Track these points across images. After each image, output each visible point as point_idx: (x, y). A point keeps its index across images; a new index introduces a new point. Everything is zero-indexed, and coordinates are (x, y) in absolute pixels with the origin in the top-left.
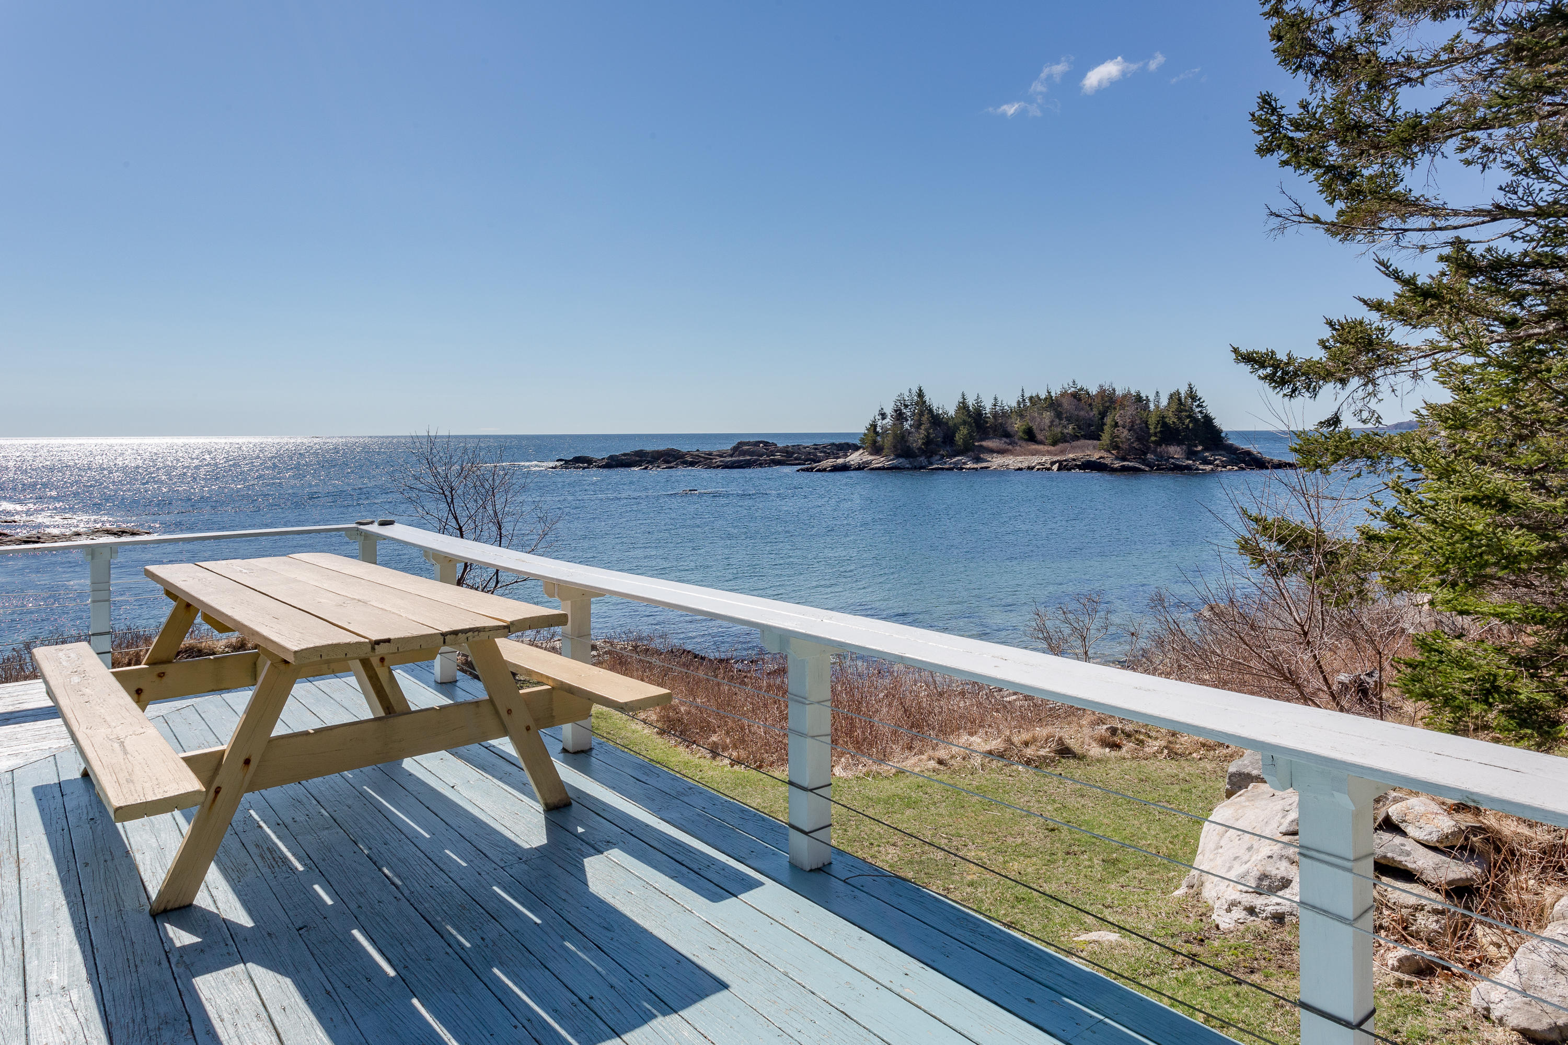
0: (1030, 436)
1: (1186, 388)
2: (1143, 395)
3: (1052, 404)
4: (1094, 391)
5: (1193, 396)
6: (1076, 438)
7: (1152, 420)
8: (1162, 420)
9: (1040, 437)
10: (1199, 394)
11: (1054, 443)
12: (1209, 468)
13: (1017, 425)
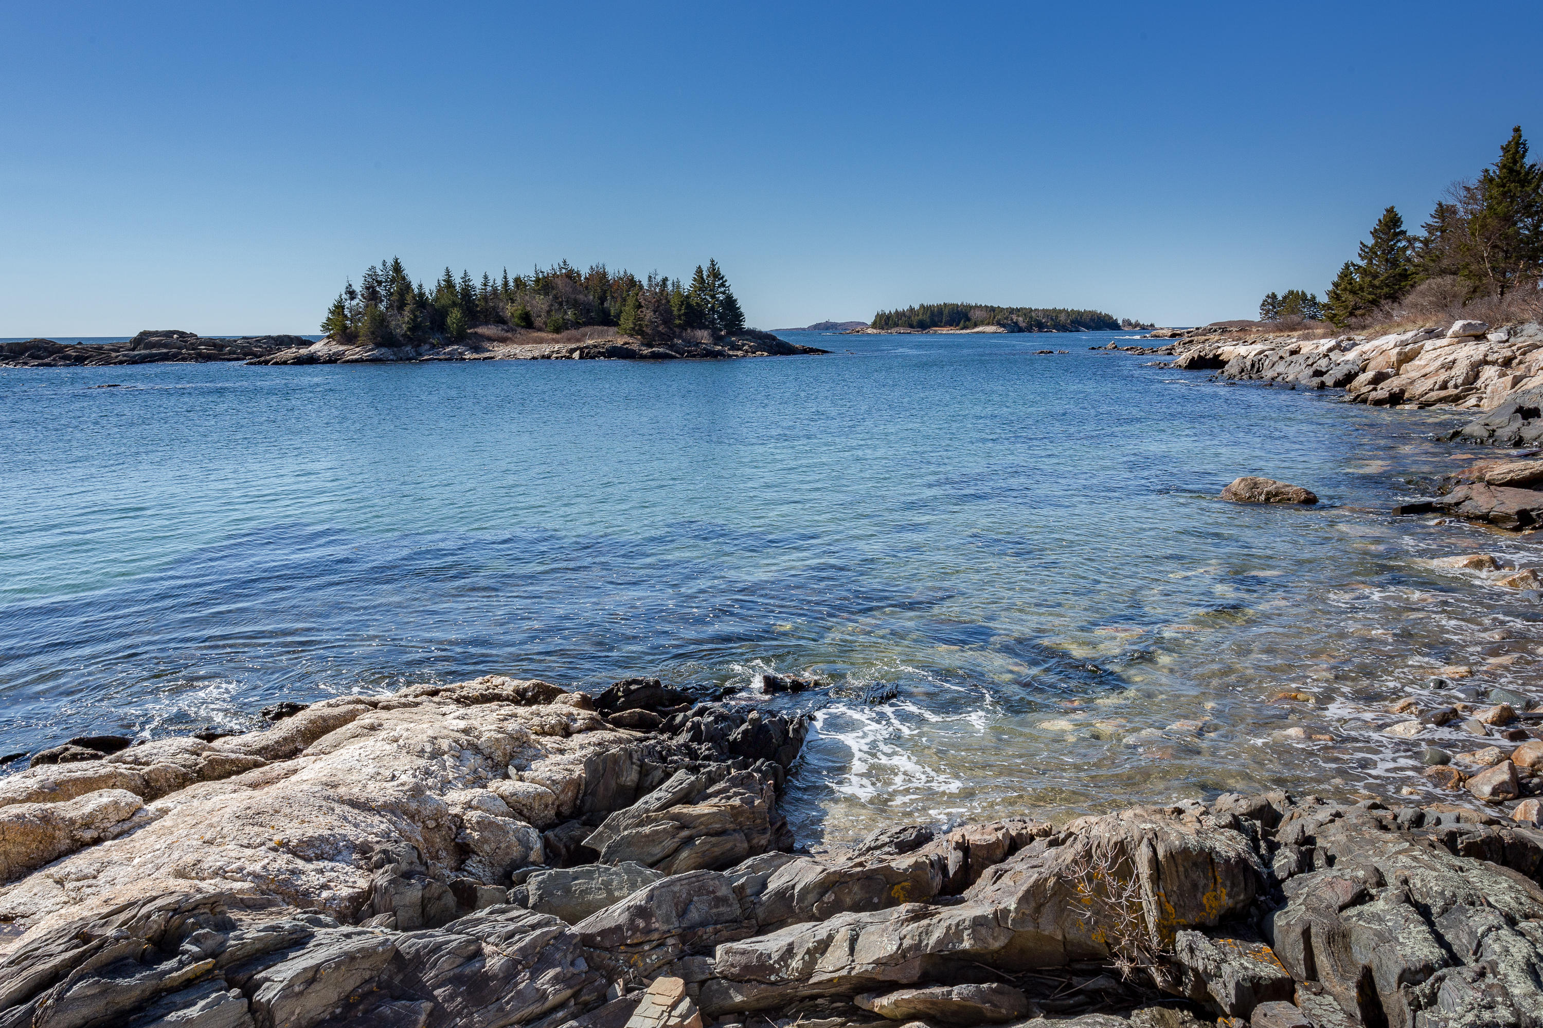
0: (527, 322)
1: (708, 264)
2: (637, 279)
3: (545, 284)
4: (585, 272)
5: (715, 274)
6: (577, 325)
7: (675, 301)
8: (685, 301)
9: (538, 322)
10: (722, 273)
11: (557, 330)
12: (740, 353)
13: (509, 310)
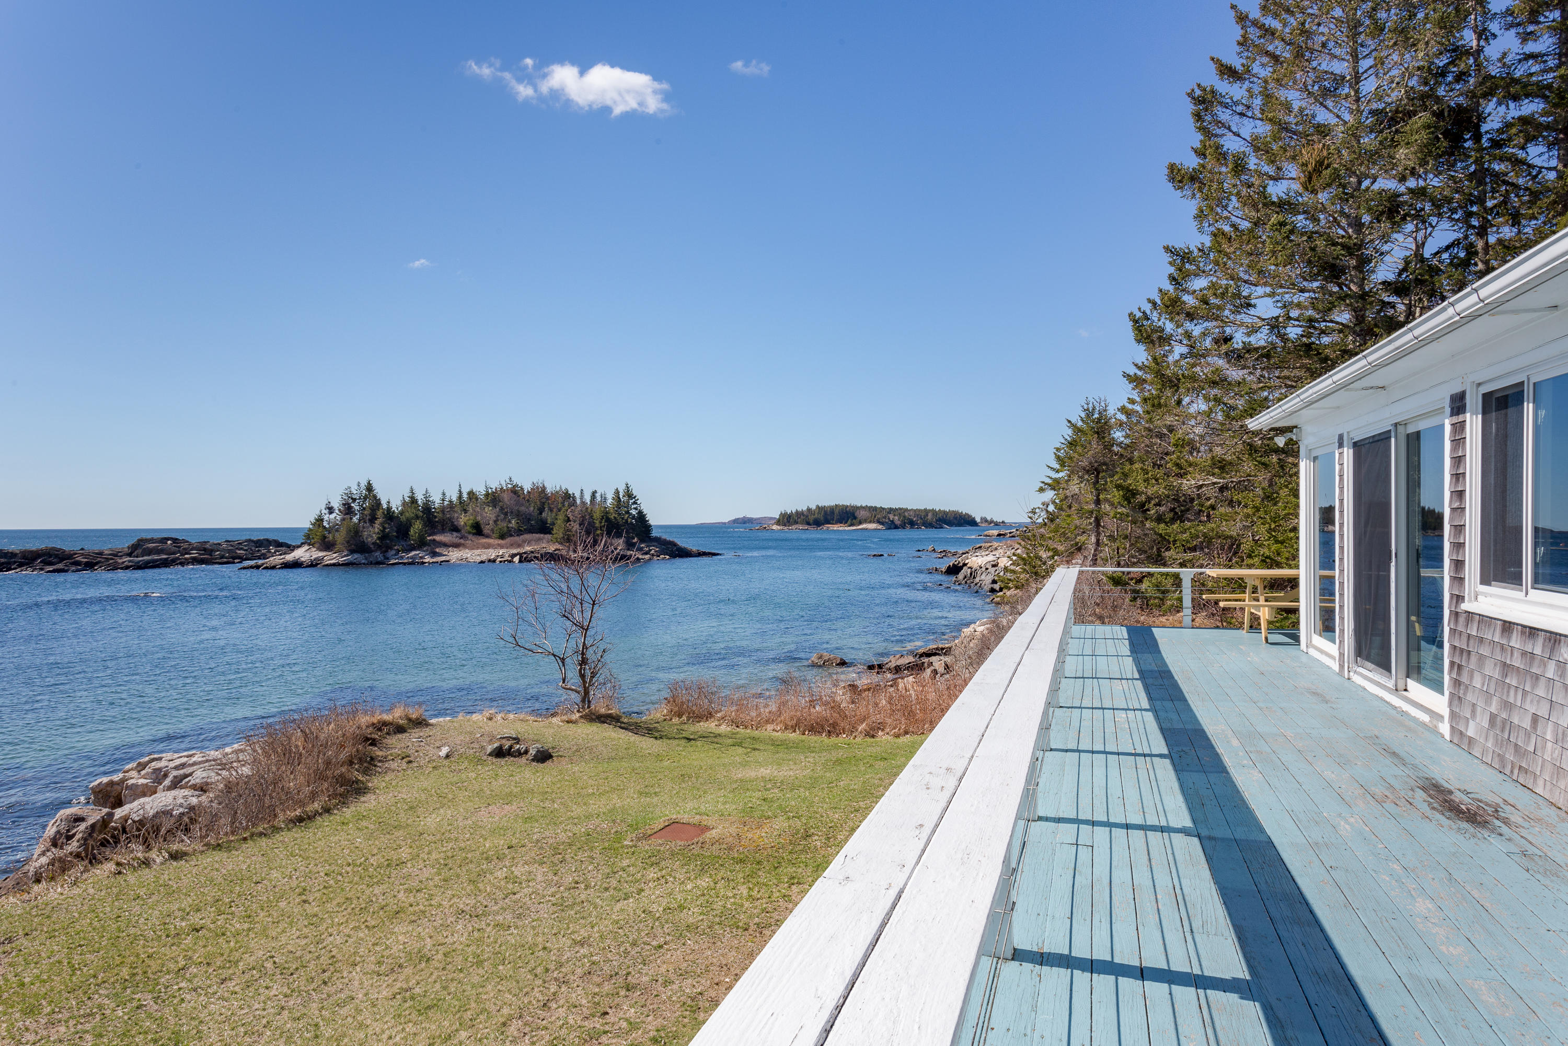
0: (478, 530)
1: (624, 487)
2: (570, 492)
3: (493, 498)
4: (527, 487)
5: (629, 495)
6: (519, 532)
7: (597, 515)
8: (605, 515)
9: (486, 530)
10: (635, 493)
11: (502, 537)
12: (647, 557)
13: (463, 520)
